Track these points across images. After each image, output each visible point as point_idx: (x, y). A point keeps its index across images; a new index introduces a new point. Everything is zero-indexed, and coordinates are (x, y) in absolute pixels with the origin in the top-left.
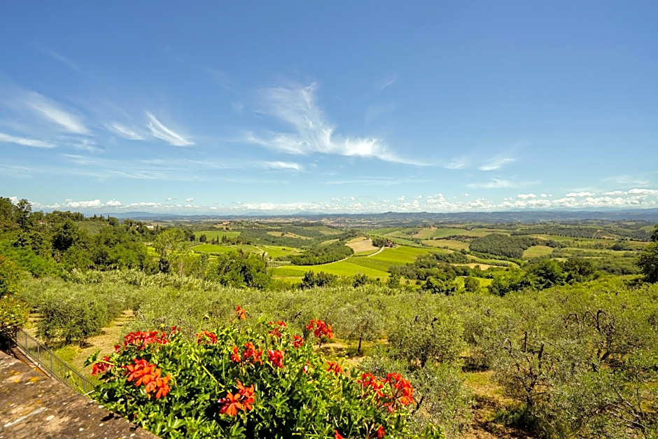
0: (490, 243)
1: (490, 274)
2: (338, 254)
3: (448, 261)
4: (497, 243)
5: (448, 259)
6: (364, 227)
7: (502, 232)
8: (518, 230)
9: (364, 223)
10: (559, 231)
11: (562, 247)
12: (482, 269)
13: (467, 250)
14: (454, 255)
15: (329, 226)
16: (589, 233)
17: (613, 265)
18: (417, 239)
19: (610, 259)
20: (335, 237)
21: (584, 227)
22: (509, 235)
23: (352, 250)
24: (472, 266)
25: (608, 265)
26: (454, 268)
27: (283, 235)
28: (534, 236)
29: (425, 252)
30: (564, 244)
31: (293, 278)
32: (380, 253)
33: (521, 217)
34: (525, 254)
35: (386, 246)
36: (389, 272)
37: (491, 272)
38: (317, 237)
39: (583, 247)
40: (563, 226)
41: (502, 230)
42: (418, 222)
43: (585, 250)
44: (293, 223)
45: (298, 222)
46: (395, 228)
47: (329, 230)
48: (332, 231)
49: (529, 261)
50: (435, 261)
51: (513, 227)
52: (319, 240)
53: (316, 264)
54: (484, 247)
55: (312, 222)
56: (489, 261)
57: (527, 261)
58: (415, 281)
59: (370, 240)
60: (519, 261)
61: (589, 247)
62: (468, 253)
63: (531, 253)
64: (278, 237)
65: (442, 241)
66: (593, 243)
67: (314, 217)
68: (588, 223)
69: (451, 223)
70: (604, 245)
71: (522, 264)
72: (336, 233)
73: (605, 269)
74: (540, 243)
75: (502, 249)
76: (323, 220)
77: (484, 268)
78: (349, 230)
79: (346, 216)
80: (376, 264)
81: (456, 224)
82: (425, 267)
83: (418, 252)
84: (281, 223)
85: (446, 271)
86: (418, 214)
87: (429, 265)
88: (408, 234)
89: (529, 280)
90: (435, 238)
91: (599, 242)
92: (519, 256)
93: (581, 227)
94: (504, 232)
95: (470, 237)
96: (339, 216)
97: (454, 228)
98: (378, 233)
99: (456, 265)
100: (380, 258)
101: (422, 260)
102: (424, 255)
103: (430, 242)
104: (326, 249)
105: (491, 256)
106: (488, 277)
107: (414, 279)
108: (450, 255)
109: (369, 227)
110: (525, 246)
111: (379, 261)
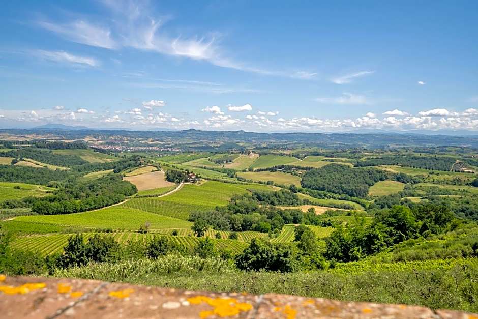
0: (328, 176)
1: (327, 220)
2: (112, 194)
3: (272, 203)
4: (337, 176)
5: (274, 199)
6: (152, 151)
7: (343, 161)
8: (363, 159)
9: (152, 146)
10: (412, 161)
11: (415, 182)
12: (318, 214)
13: (299, 186)
14: (281, 195)
15: (96, 150)
16: (445, 165)
17: (472, 205)
18: (231, 171)
19: (468, 198)
20: (106, 167)
21: (441, 156)
22: (352, 166)
23: (134, 188)
24: (305, 209)
25: (467, 205)
26: (281, 213)
27: (14, 162)
28: (383, 168)
29: (241, 190)
30: (418, 179)
31: (37, 236)
32: (177, 192)
33: (366, 141)
34: (372, 191)
35: (186, 181)
36: (190, 221)
37: (329, 218)
38: (76, 166)
39: (439, 182)
40: (417, 155)
41: (344, 159)
42: (232, 146)
43: (442, 187)
44: (33, 143)
45: (43, 141)
46: (198, 153)
47: (95, 156)
48: (101, 158)
49: (376, 201)
50: (255, 203)
51: (357, 155)
52: (79, 171)
53: (76, 211)
54: (321, 181)
55: (67, 141)
56: (327, 201)
57: (373, 202)
58: (228, 234)
59: (163, 172)
60: (363, 201)
61: (445, 182)
62: (300, 191)
63: (379, 190)
64: (6, 167)
65: (264, 172)
66: (451, 177)
67: (71, 134)
68: (446, 151)
69: (277, 148)
70: (463, 179)
71: (367, 206)
72: (109, 161)
73: (463, 211)
74: (389, 177)
75: (343, 185)
76: (86, 140)
77: (320, 211)
78: (129, 155)
79: (124, 133)
80: (169, 208)
81: (285, 149)
82: (241, 212)
83: (231, 190)
84: (10, 142)
85: (270, 217)
86: (233, 134)
87: (247, 209)
88: (219, 162)
89: (377, 232)
90: (255, 169)
91: (458, 175)
92: (363, 194)
93: (437, 156)
94: (346, 162)
95: (303, 169)
96: (113, 133)
97: (281, 155)
98: (173, 160)
99: (283, 208)
100: (176, 200)
101: (238, 202)
102: (240, 194)
103: (249, 175)
104: (91, 187)
105: (329, 194)
106: (325, 225)
107: (227, 230)
108: (275, 195)
109: (159, 152)
110: (371, 181)
111: (175, 204)
